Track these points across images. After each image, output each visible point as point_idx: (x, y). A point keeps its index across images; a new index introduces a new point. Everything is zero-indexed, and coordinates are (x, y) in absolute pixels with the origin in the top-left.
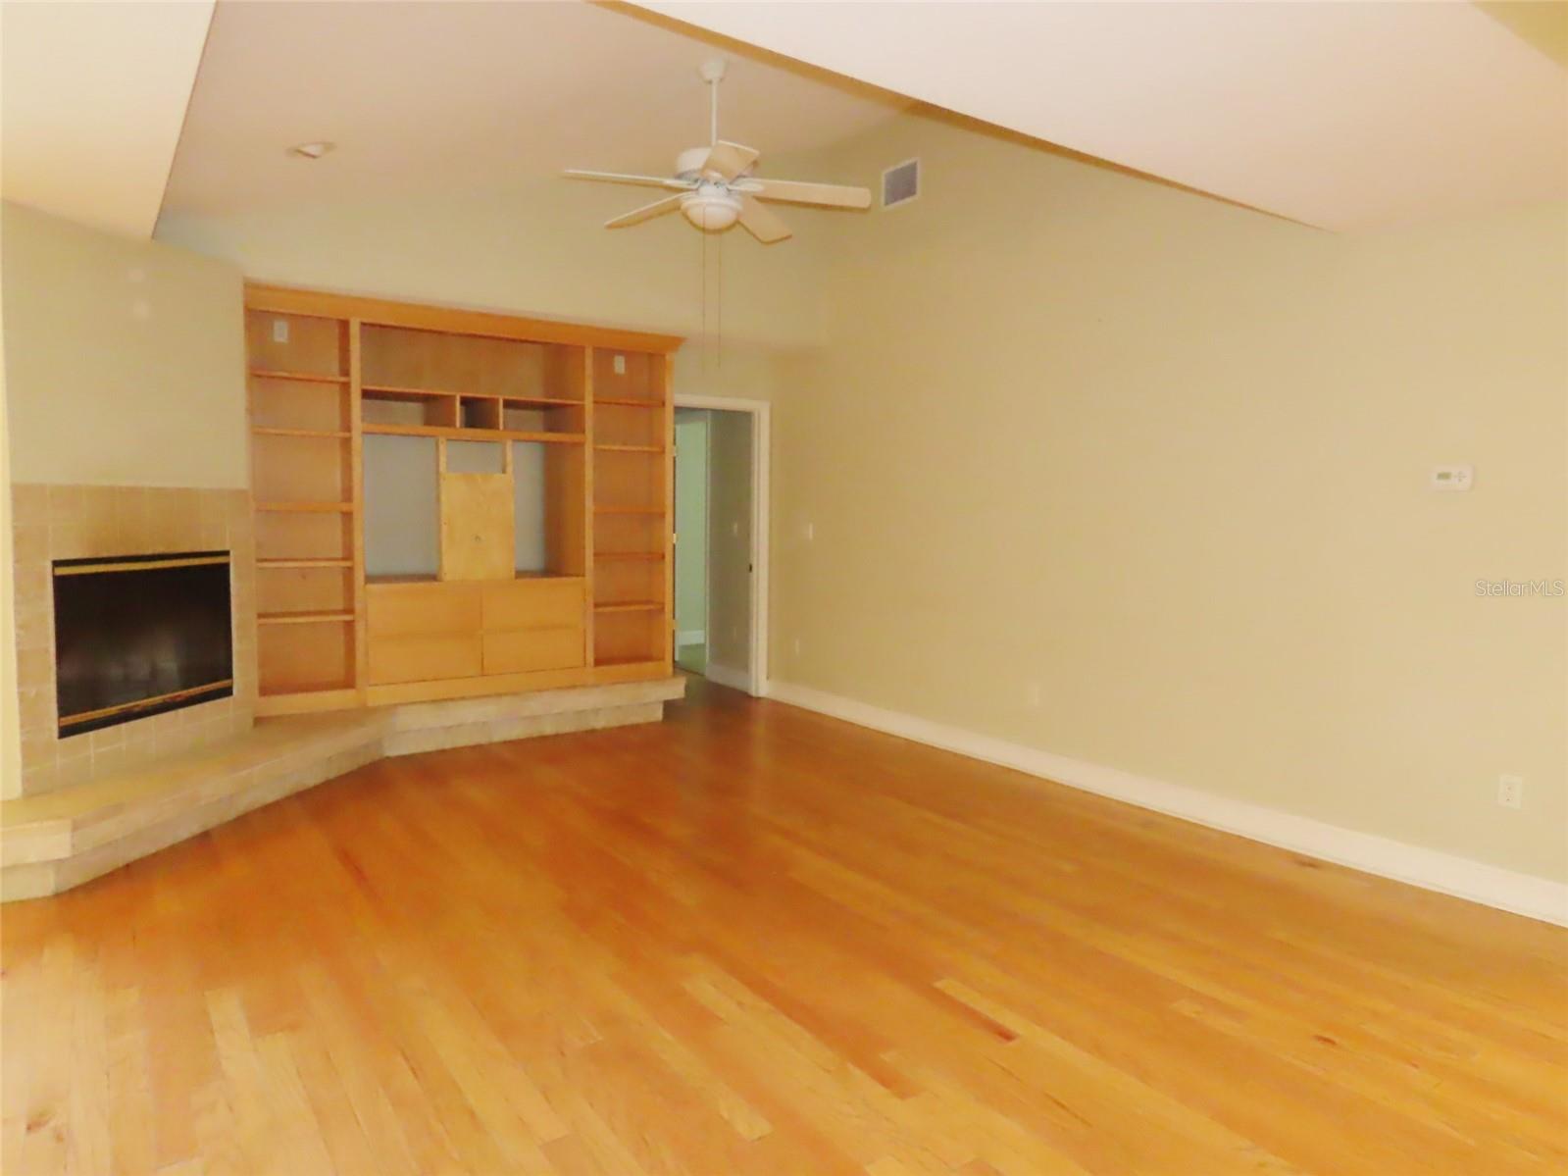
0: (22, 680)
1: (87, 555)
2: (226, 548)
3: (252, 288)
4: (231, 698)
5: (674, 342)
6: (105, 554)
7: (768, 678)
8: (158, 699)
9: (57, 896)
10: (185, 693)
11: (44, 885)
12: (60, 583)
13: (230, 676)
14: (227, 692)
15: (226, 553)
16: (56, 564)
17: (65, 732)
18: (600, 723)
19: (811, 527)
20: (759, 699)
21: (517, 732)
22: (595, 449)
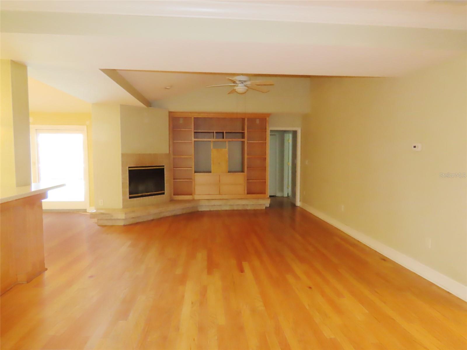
0: (123, 187)
1: (135, 166)
2: (164, 165)
3: (170, 113)
4: (164, 195)
5: (269, 115)
6: (138, 166)
7: (300, 201)
8: (149, 194)
9: (124, 226)
10: (155, 193)
11: (122, 223)
12: (130, 171)
13: (164, 191)
14: (164, 193)
15: (164, 166)
16: (129, 167)
17: (130, 198)
18: (249, 208)
19: (307, 161)
20: (297, 206)
21: (227, 208)
22: (247, 143)
